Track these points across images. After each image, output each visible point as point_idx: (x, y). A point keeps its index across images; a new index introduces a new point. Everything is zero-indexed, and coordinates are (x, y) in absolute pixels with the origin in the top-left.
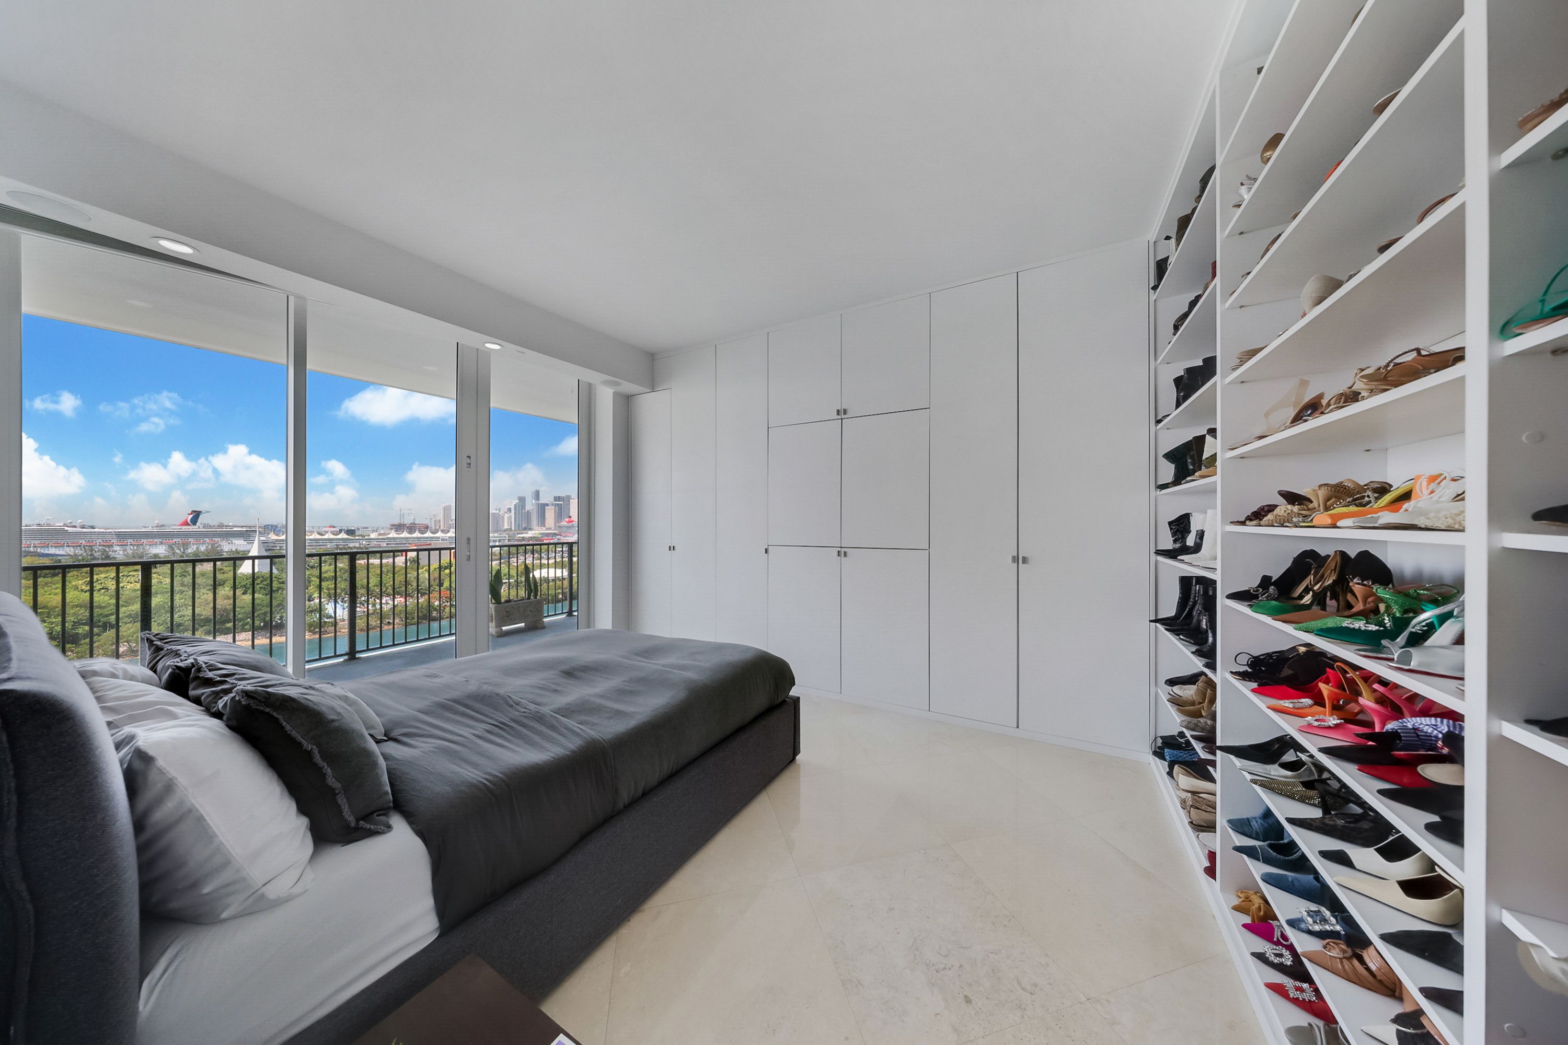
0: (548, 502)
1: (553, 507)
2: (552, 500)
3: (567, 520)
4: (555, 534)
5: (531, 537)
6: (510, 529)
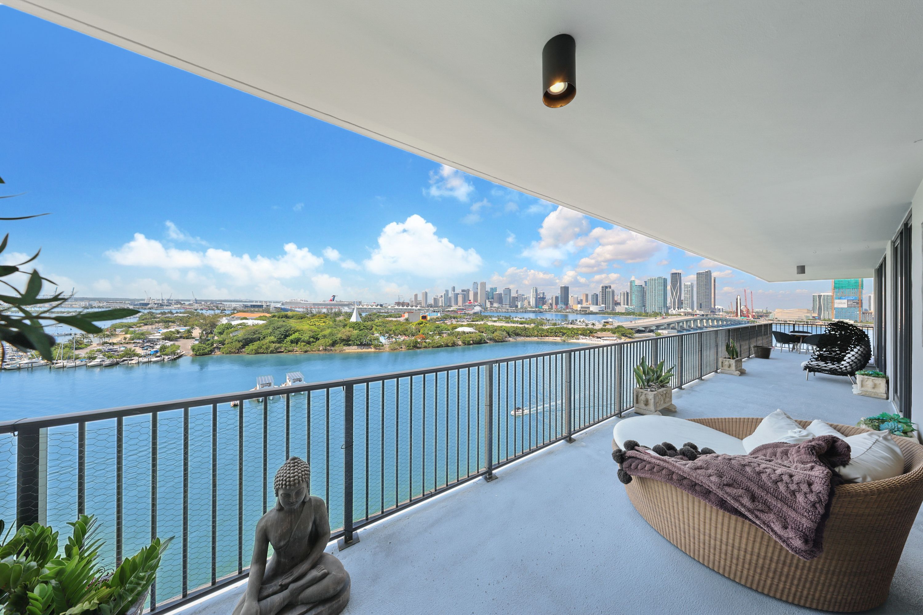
0: (459, 293)
1: (461, 295)
3: (467, 303)
4: (464, 309)
5: (452, 310)
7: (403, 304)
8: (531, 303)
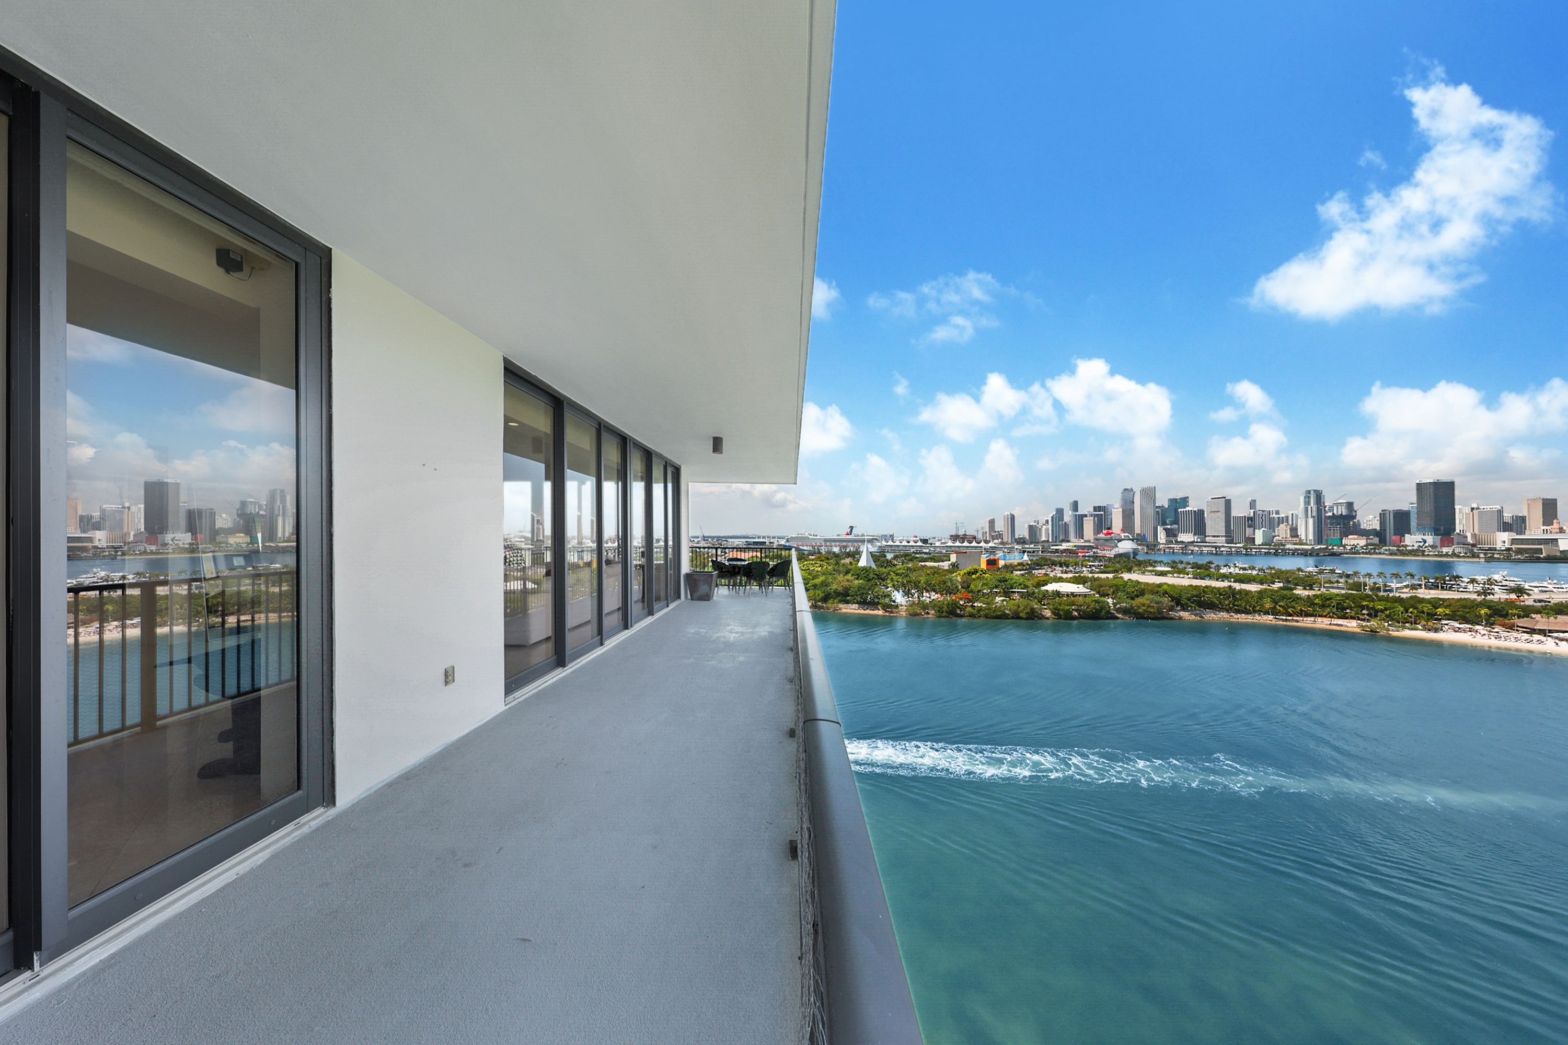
0: (1087, 513)
1: (1092, 518)
2: (1092, 509)
3: (1105, 532)
4: (1092, 547)
5: (1065, 550)
6: (1048, 541)
7: (963, 538)
8: (1301, 532)
